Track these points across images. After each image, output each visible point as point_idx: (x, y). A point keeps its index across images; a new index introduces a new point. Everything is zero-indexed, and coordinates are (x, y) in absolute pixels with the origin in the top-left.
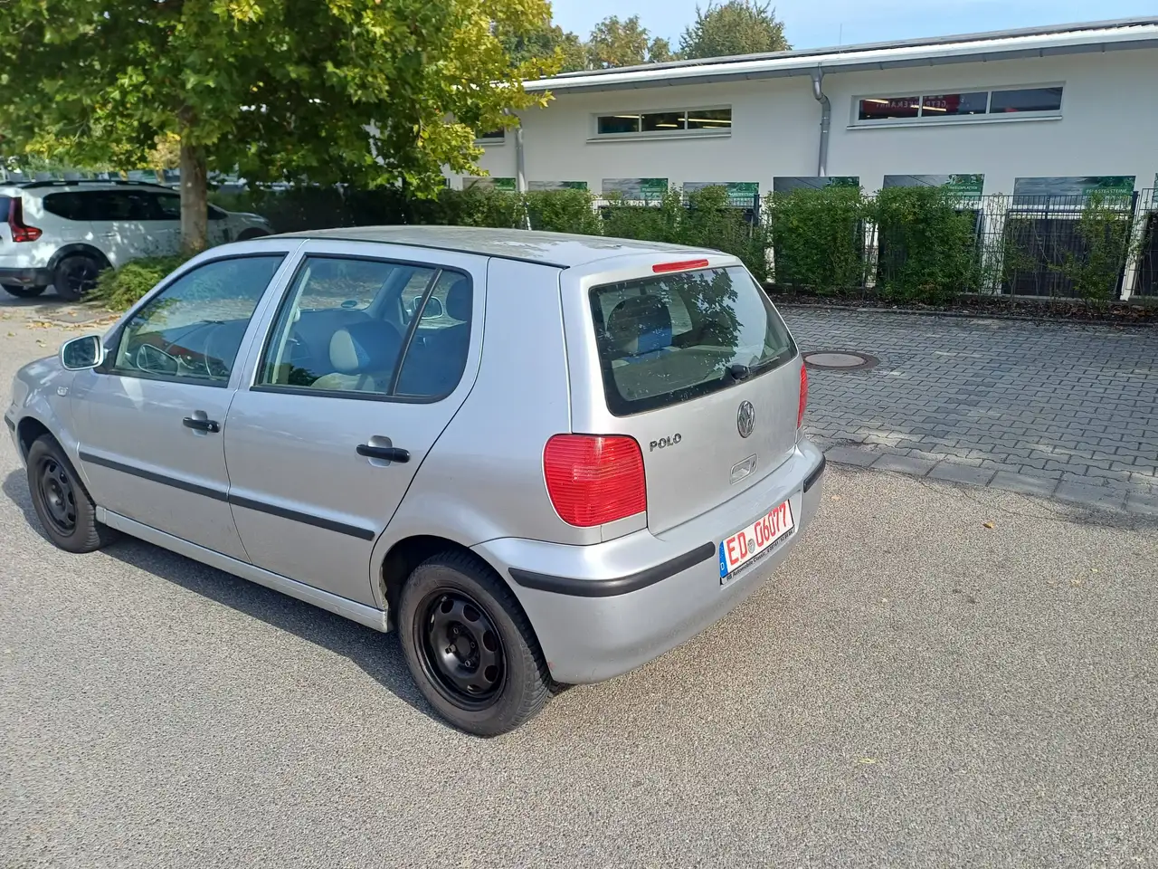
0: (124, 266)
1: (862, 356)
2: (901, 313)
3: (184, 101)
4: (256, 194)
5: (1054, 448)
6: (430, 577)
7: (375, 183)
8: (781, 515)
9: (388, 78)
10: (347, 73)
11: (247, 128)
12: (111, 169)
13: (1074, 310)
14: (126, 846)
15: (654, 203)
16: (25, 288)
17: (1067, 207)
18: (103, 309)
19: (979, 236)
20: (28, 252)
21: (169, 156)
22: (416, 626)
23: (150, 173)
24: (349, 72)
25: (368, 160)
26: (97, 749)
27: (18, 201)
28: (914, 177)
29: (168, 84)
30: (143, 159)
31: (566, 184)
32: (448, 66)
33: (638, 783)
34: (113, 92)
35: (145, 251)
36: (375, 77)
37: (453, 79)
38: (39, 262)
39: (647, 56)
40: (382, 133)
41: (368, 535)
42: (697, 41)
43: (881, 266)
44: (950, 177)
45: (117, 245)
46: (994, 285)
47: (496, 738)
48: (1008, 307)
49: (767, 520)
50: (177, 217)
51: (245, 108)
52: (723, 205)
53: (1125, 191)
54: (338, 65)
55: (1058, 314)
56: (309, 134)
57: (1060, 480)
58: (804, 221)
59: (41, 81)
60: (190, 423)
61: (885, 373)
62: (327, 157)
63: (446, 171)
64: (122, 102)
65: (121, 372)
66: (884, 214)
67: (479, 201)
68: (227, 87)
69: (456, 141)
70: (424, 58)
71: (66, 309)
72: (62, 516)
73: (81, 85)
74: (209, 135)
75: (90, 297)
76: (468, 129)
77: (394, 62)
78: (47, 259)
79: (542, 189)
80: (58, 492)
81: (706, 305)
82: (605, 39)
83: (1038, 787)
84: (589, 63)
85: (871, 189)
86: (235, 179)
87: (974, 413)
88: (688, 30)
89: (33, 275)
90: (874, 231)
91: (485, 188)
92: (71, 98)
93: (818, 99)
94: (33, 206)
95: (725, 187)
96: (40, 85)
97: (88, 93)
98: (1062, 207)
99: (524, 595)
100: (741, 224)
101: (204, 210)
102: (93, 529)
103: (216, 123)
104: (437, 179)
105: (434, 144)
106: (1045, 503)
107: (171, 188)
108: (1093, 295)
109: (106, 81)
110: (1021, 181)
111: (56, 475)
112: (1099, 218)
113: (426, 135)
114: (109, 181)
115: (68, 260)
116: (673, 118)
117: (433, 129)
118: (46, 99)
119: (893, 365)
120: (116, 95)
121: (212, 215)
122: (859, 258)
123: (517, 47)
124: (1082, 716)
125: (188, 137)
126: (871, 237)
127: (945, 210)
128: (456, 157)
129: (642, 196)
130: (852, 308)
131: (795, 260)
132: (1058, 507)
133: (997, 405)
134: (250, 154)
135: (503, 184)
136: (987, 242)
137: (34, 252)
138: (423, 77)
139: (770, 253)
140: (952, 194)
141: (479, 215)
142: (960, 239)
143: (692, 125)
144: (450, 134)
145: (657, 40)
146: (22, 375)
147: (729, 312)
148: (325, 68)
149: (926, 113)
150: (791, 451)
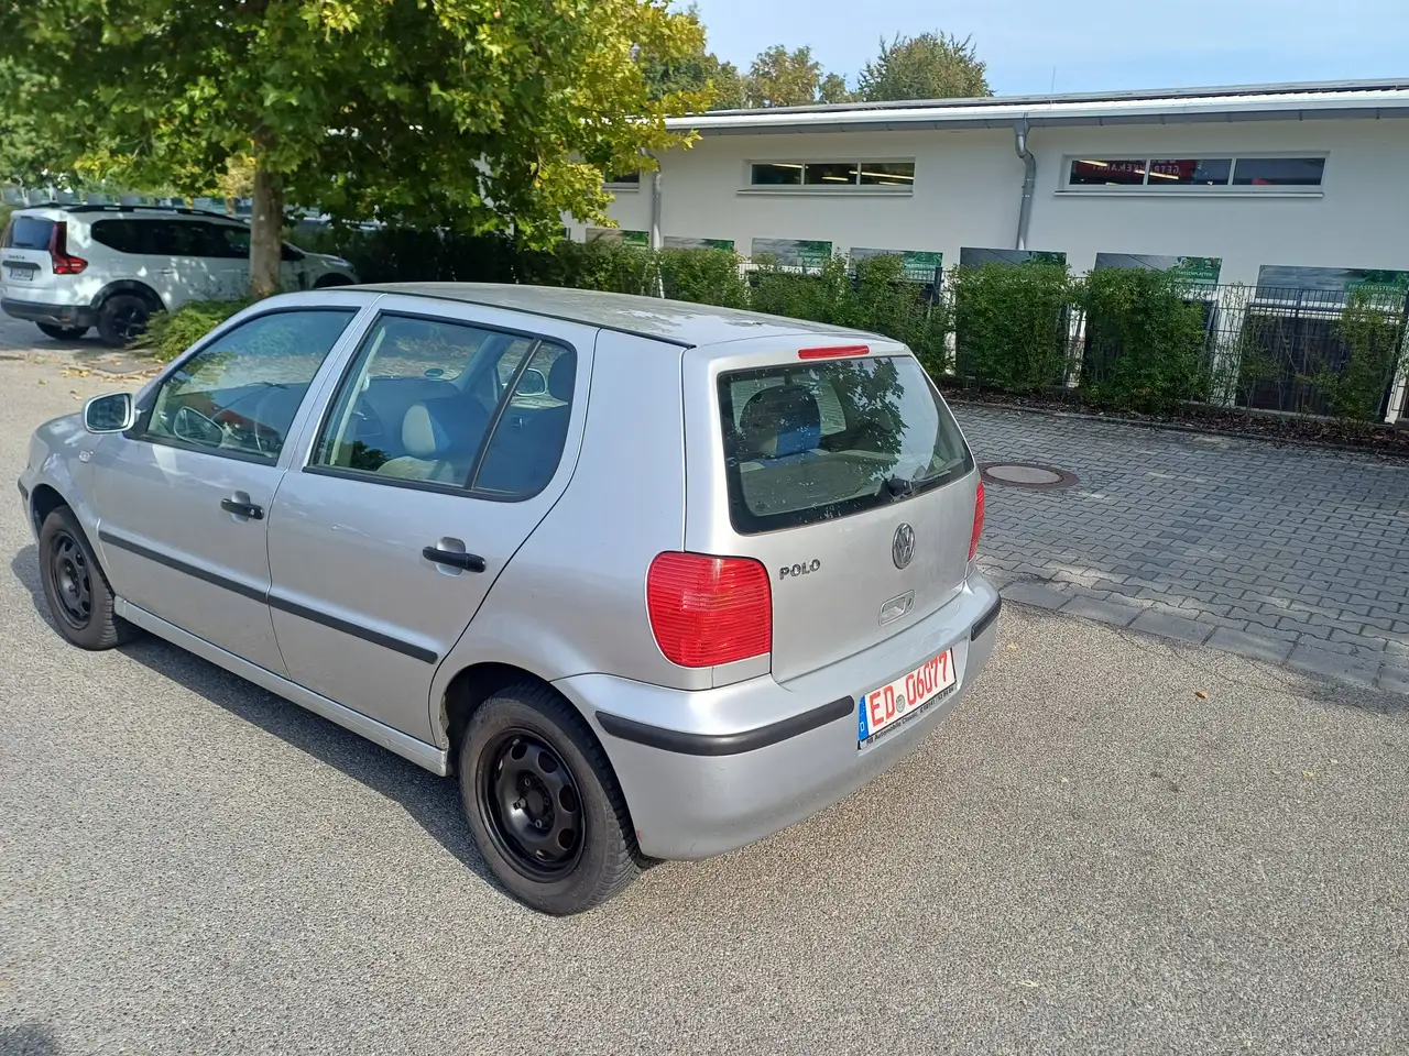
0: (180, 309)
1: (1057, 472)
2: (1108, 421)
3: (261, 119)
4: (341, 234)
5: (1291, 603)
6: (500, 713)
7: (481, 228)
8: (940, 666)
9: (502, 104)
10: (455, 97)
11: (334, 155)
12: (176, 195)
13: (1325, 431)
14: (109, 1016)
15: (813, 271)
16: (64, 328)
17: (1324, 305)
18: (152, 359)
19: (1211, 334)
20: (69, 286)
21: (244, 183)
22: (480, 772)
23: (218, 201)
24: (459, 97)
25: (475, 201)
26: (88, 892)
27: (62, 226)
28: (1134, 257)
29: (243, 99)
30: (211, 184)
31: (709, 242)
32: (578, 95)
33: (739, 989)
34: (180, 106)
35: (207, 293)
36: (487, 103)
37: (582, 111)
38: (81, 299)
39: (818, 96)
40: (492, 169)
41: (429, 657)
42: (879, 80)
43: (1086, 362)
44: (1179, 259)
45: (174, 284)
46: (1226, 394)
47: (568, 918)
48: (1243, 423)
49: (922, 672)
50: (245, 255)
51: (334, 132)
52: (897, 278)
53: (1397, 289)
54: (444, 86)
55: (1305, 435)
56: (407, 167)
57: (1295, 643)
58: (994, 302)
59: (97, 88)
60: (228, 506)
61: (1085, 494)
62: (427, 197)
63: (567, 220)
64: (190, 118)
65: (154, 438)
66: (1093, 300)
67: (603, 257)
68: (312, 106)
69: (581, 184)
70: (548, 83)
71: (110, 357)
72: (75, 604)
73: (142, 95)
74: (287, 161)
75: (137, 343)
76: (597, 171)
77: (512, 87)
78: (91, 296)
79: (680, 247)
80: (73, 575)
81: (865, 400)
82: (768, 73)
83: (1244, 1034)
84: (748, 100)
85: (1079, 269)
86: (318, 214)
87: (1193, 552)
88: (869, 66)
89: (73, 314)
90: (1080, 320)
91: (613, 241)
92: (131, 109)
93: (1022, 157)
94: (79, 233)
95: (901, 256)
96: (95, 92)
97: (151, 105)
98: (1317, 304)
99: (613, 746)
100: (917, 302)
101: (277, 249)
102: (110, 622)
103: (297, 147)
104: (556, 228)
105: (554, 186)
106: (1275, 672)
107: (241, 221)
108: (1351, 414)
109: (172, 92)
110: (1267, 269)
111: (71, 555)
112: (1363, 320)
113: (545, 175)
114: (172, 209)
115: (114, 299)
116: (844, 170)
117: (554, 169)
118: (101, 109)
119: (1095, 486)
120: (184, 109)
121: (287, 255)
122: (1061, 352)
123: (662, 77)
124: (1306, 948)
125: (264, 162)
126: (1077, 327)
127: (1171, 299)
128: (579, 203)
129: (800, 260)
130: (1048, 411)
131: (980, 348)
132: (1292, 678)
133: (1220, 544)
134: (335, 186)
135: (633, 238)
136: (1220, 340)
137: (77, 287)
138: (545, 106)
139: (951, 338)
140: (1180, 280)
141: (603, 274)
142: (1186, 335)
143: (865, 180)
144: (574, 175)
145: (831, 77)
146: (43, 432)
147: (891, 411)
148: (429, 89)
149: (1153, 181)
150: (959, 588)
